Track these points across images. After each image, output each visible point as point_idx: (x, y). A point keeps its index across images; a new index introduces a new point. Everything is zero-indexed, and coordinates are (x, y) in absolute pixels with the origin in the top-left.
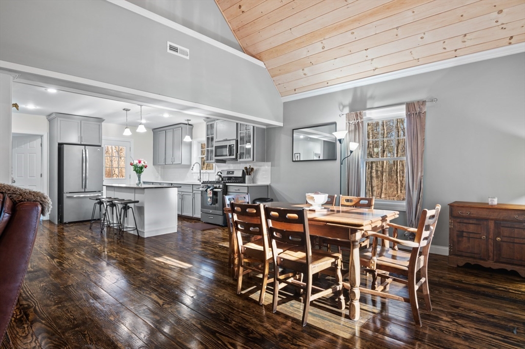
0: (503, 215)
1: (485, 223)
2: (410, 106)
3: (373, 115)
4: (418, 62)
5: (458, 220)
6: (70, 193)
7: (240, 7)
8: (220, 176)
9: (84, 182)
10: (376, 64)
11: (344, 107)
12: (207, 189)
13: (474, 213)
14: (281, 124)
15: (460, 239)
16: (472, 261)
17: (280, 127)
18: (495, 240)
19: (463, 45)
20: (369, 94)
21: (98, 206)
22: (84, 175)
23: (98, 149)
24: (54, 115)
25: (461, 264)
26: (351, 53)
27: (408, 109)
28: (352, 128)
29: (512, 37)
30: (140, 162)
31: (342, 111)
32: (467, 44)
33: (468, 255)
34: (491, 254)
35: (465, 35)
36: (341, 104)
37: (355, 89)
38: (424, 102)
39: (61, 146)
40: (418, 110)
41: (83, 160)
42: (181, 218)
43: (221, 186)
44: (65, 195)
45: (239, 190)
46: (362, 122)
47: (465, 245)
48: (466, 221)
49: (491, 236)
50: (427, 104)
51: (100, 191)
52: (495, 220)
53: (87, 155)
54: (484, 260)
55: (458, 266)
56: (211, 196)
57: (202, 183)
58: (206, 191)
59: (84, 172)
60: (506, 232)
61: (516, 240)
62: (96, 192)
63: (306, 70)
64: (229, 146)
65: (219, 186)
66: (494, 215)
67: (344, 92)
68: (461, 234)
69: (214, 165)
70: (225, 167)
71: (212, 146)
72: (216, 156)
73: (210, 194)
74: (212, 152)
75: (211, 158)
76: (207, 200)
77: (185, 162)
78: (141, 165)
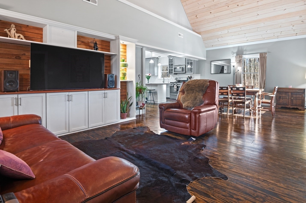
0: (294, 91)
1: (288, 93)
2: (261, 54)
3: (246, 57)
4: (264, 39)
5: (279, 93)
7: (196, 16)
8: (177, 80)
10: (248, 39)
11: (234, 53)
13: (284, 90)
14: (205, 59)
15: (280, 99)
16: (283, 106)
17: (205, 60)
18: (291, 99)
19: (281, 35)
20: (244, 49)
25: (280, 107)
26: (239, 34)
27: (260, 56)
28: (238, 61)
29: (297, 34)
31: (233, 55)
32: (282, 34)
33: (282, 104)
34: (290, 103)
35: (281, 32)
36: (232, 52)
37: (239, 47)
38: (266, 53)
40: (264, 56)
42: (167, 98)
46: (242, 59)
47: (281, 101)
48: (282, 93)
49: (290, 98)
50: (267, 54)
52: (291, 93)
54: (288, 105)
55: (279, 108)
56: (176, 88)
57: (170, 83)
58: (174, 86)
60: (294, 96)
61: (298, 98)
63: (219, 39)
64: (182, 68)
65: (180, 84)
66: (291, 91)
67: (234, 48)
68: (280, 97)
69: (171, 75)
70: (177, 76)
71: (172, 67)
72: (174, 72)
73: (175, 87)
74: (172, 70)
75: (172, 73)
76: (174, 90)
77: (156, 74)
78: (150, 76)
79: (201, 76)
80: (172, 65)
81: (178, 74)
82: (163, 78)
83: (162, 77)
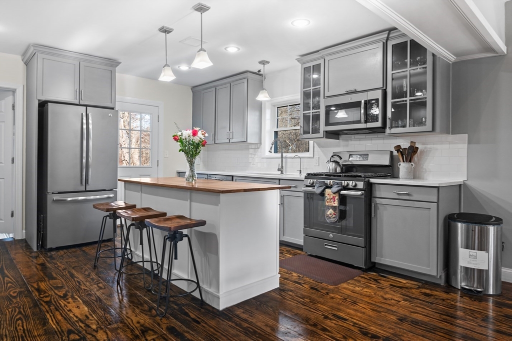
6: (59, 193)
8: (341, 162)
9: (84, 173)
12: (324, 190)
21: (110, 221)
22: (84, 161)
23: (110, 113)
24: (32, 49)
30: (195, 133)
39: (43, 106)
41: (84, 135)
43: (360, 185)
44: (51, 198)
45: (408, 195)
51: (112, 190)
53: (91, 127)
56: (336, 204)
57: (306, 178)
58: (322, 194)
59: (84, 155)
62: (104, 190)
64: (366, 102)
65: (356, 185)
69: (311, 142)
70: (340, 146)
71: (317, 106)
72: (327, 123)
73: (331, 200)
74: (317, 118)
75: (316, 131)
76: (324, 212)
77: (252, 139)
78: (196, 139)
79: (469, 143)
80: (317, 94)
81: (342, 137)
82: (279, 155)
83: (276, 151)
